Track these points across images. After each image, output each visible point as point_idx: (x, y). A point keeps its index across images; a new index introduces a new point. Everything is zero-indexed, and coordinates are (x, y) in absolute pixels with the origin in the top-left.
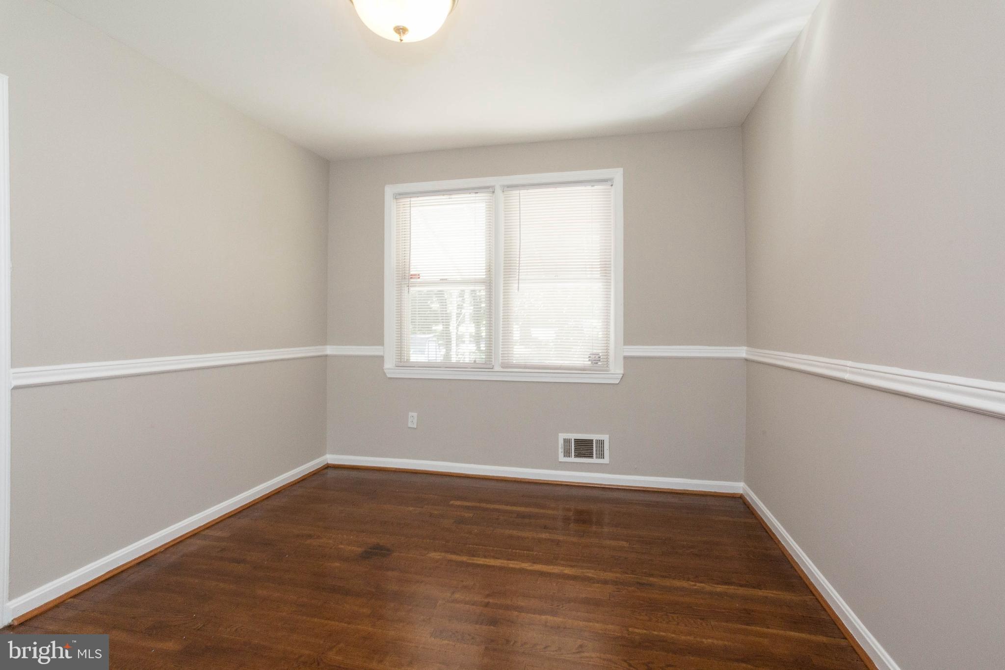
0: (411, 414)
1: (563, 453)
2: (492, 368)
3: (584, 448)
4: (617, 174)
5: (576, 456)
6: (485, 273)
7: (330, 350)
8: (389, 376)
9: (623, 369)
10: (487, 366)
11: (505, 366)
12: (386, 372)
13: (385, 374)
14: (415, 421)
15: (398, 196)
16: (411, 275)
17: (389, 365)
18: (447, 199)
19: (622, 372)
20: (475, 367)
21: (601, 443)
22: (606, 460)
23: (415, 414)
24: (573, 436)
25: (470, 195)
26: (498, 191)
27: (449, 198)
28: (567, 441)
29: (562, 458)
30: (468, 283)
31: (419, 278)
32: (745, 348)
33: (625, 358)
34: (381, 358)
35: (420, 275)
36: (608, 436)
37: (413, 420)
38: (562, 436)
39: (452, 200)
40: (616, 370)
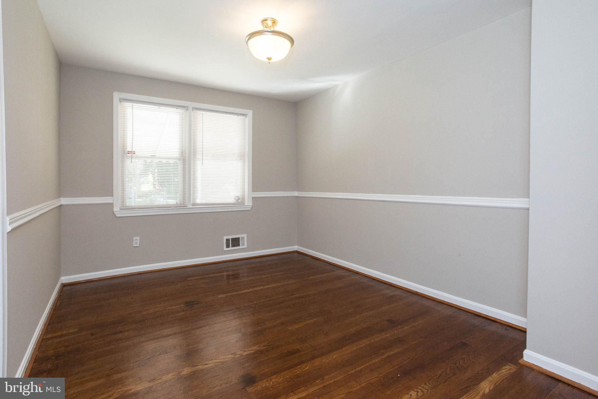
0: (135, 238)
1: (226, 247)
2: (187, 207)
3: (236, 242)
4: (250, 113)
5: (232, 247)
6: (178, 154)
7: (64, 201)
8: (118, 216)
9: (252, 203)
10: (182, 206)
11: (194, 204)
12: (115, 213)
13: (114, 214)
14: (138, 242)
15: (121, 100)
16: (128, 152)
17: (116, 209)
18: (157, 108)
19: (252, 205)
20: (176, 207)
21: (243, 238)
22: (246, 246)
23: (138, 238)
24: (230, 237)
25: (173, 109)
26: (190, 108)
27: (159, 108)
28: (228, 240)
29: (225, 249)
30: (171, 159)
31: (135, 154)
32: (296, 192)
33: (253, 198)
34: (112, 204)
35: (136, 152)
36: (246, 235)
37: (136, 241)
38: (225, 238)
39: (161, 109)
40: (248, 203)
